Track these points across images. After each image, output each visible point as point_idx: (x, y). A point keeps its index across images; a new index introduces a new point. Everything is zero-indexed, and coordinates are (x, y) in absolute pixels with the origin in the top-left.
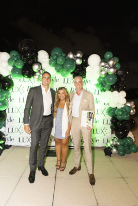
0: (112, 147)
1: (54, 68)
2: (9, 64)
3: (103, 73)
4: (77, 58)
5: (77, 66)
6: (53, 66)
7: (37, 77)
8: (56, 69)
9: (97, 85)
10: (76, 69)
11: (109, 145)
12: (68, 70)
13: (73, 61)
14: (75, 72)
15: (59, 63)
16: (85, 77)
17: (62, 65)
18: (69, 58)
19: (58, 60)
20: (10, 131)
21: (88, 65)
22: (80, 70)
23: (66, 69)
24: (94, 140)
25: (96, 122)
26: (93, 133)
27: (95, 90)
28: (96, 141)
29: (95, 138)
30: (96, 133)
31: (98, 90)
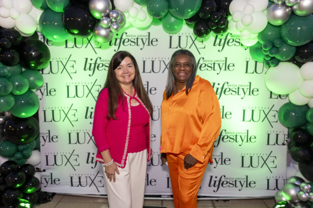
0: (295, 204)
1: (145, 8)
2: (33, 4)
3: (280, 12)
7: (103, 32)
8: (150, 10)
10: (202, 9)
11: (286, 198)
12: (182, 12)
14: (201, 15)
20: (51, 161)
22: (214, 10)
23: (176, 9)
24: (245, 182)
25: (249, 139)
26: (243, 166)
27: (247, 62)
28: (249, 184)
29: (246, 177)
30: (249, 167)
31: (256, 62)
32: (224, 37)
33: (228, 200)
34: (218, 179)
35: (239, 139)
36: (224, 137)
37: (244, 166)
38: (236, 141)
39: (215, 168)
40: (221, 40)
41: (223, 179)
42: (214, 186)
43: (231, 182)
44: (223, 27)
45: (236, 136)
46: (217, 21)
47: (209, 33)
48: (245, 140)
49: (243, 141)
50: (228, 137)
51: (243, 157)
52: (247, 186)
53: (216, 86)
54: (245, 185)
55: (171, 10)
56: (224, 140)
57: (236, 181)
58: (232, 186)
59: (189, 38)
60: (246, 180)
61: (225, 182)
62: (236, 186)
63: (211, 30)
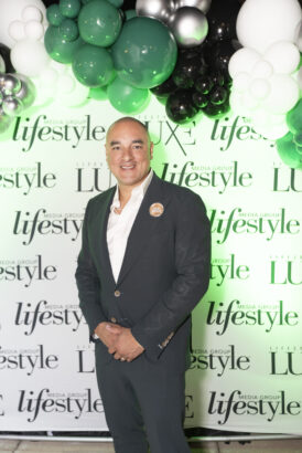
4: (185, 11)
5: (185, 53)
6: (64, 59)
8: (79, 72)
9: (287, 146)
10: (178, 70)
12: (138, 78)
13: (165, 27)
14: (178, 81)
15: (88, 37)
16: (225, 107)
17: (110, 49)
18: (143, 16)
19: (84, 21)
21: (241, 47)
22: (202, 71)
23: (128, 71)
24: (280, 405)
25: (284, 319)
26: (274, 372)
27: (276, 170)
28: (286, 409)
29: (280, 394)
30: (286, 373)
31: (293, 170)
32: (229, 124)
33: (249, 442)
34: (226, 398)
35: (264, 318)
36: (235, 314)
37: (277, 371)
38: (259, 323)
39: (219, 375)
40: (225, 128)
41: (236, 398)
42: (219, 412)
43: (252, 404)
44: (220, 103)
45: (259, 312)
46: (207, 92)
47: (195, 114)
48: (277, 320)
49: (272, 322)
50: (243, 315)
51: (273, 354)
52: (283, 413)
53: (218, 216)
54: (279, 410)
55: (119, 73)
56: (237, 321)
57: (261, 402)
58: (253, 411)
59: (165, 125)
60: (280, 399)
61: (240, 405)
62: (261, 413)
63: (198, 109)
